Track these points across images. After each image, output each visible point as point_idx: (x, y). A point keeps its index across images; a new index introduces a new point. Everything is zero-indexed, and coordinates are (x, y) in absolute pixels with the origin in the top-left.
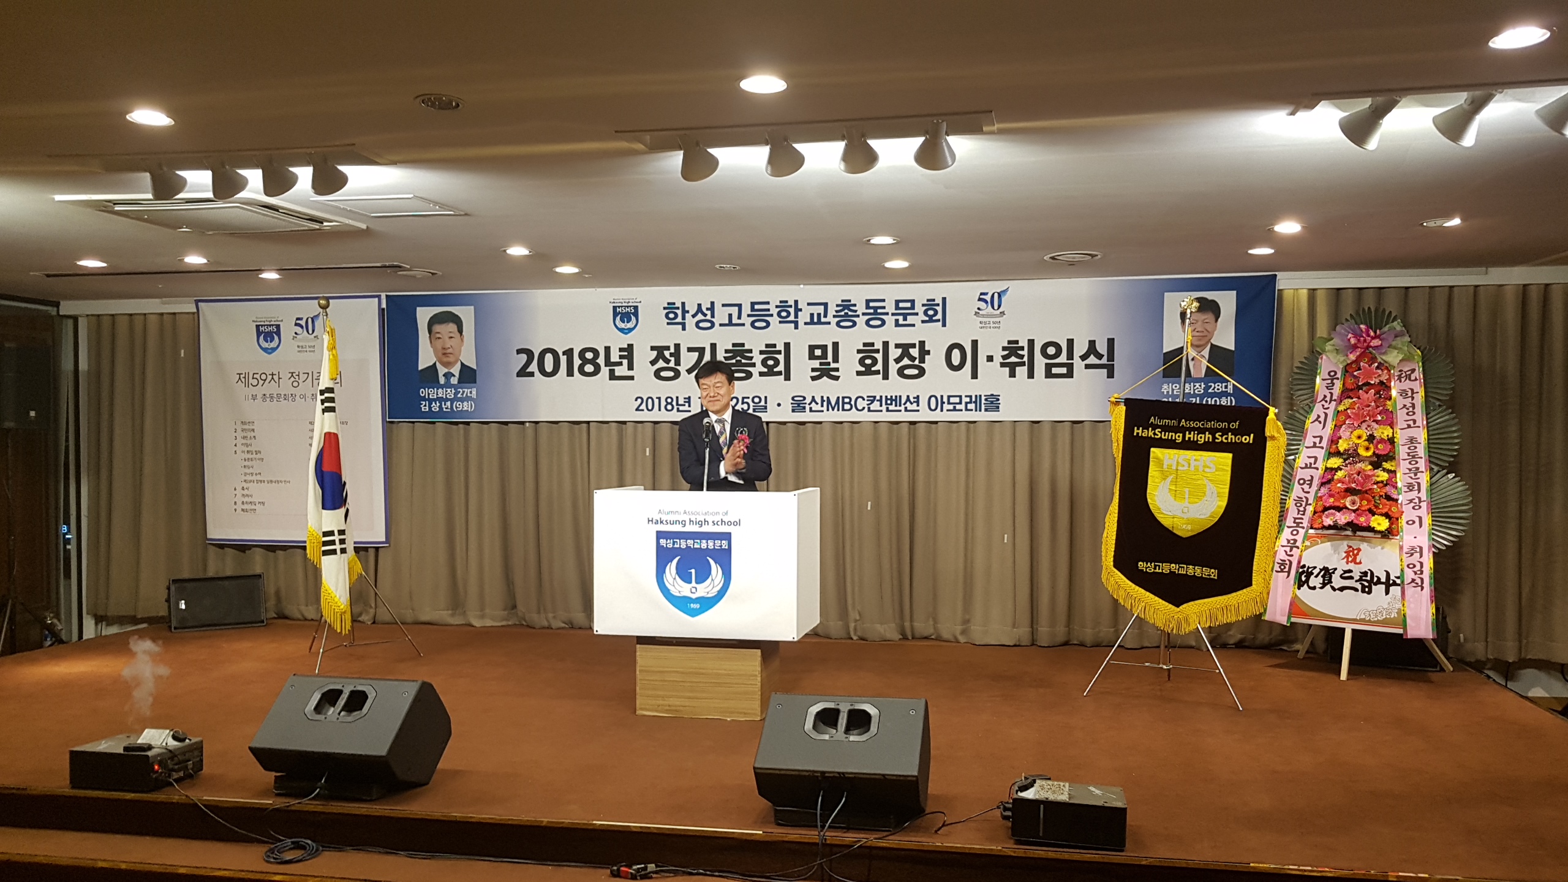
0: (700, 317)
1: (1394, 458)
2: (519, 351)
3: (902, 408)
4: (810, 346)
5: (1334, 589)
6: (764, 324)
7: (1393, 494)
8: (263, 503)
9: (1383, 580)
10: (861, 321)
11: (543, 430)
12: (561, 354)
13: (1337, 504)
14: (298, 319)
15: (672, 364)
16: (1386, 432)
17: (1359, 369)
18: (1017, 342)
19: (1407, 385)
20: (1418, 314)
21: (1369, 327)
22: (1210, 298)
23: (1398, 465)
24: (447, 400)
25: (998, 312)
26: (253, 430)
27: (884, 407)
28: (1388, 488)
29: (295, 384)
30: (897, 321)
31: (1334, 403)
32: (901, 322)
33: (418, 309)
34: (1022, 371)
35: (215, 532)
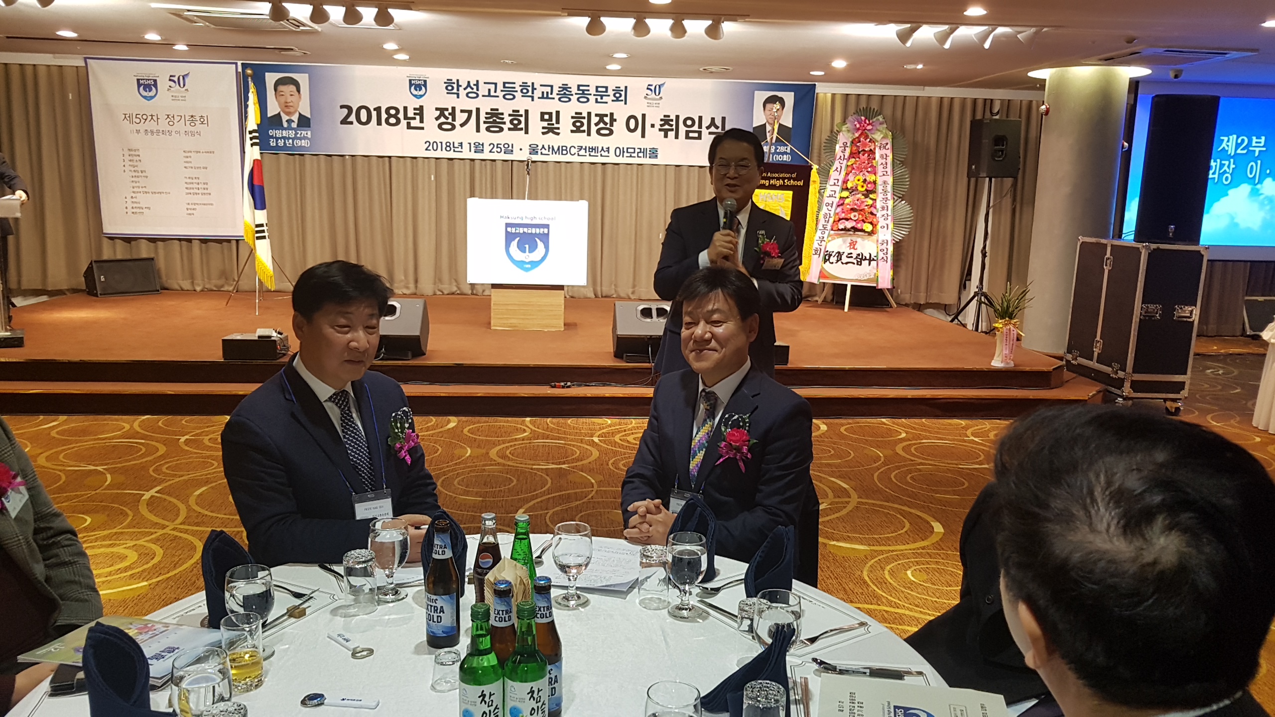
0: (469, 90)
1: (875, 192)
2: (342, 107)
3: (599, 154)
4: (541, 113)
5: (842, 263)
6: (511, 97)
7: (875, 212)
8: (149, 208)
9: (868, 258)
10: (574, 98)
11: (359, 159)
12: (372, 110)
13: (846, 217)
14: (171, 76)
15: (450, 120)
16: (871, 178)
17: (860, 142)
18: (669, 116)
19: (884, 152)
20: (888, 110)
21: (866, 118)
22: (780, 96)
23: (877, 196)
24: (289, 138)
25: (658, 97)
26: (139, 156)
27: (588, 153)
28: (872, 208)
29: (171, 123)
30: (597, 99)
31: (845, 161)
32: (599, 100)
33: (266, 74)
34: (671, 134)
35: (110, 227)
